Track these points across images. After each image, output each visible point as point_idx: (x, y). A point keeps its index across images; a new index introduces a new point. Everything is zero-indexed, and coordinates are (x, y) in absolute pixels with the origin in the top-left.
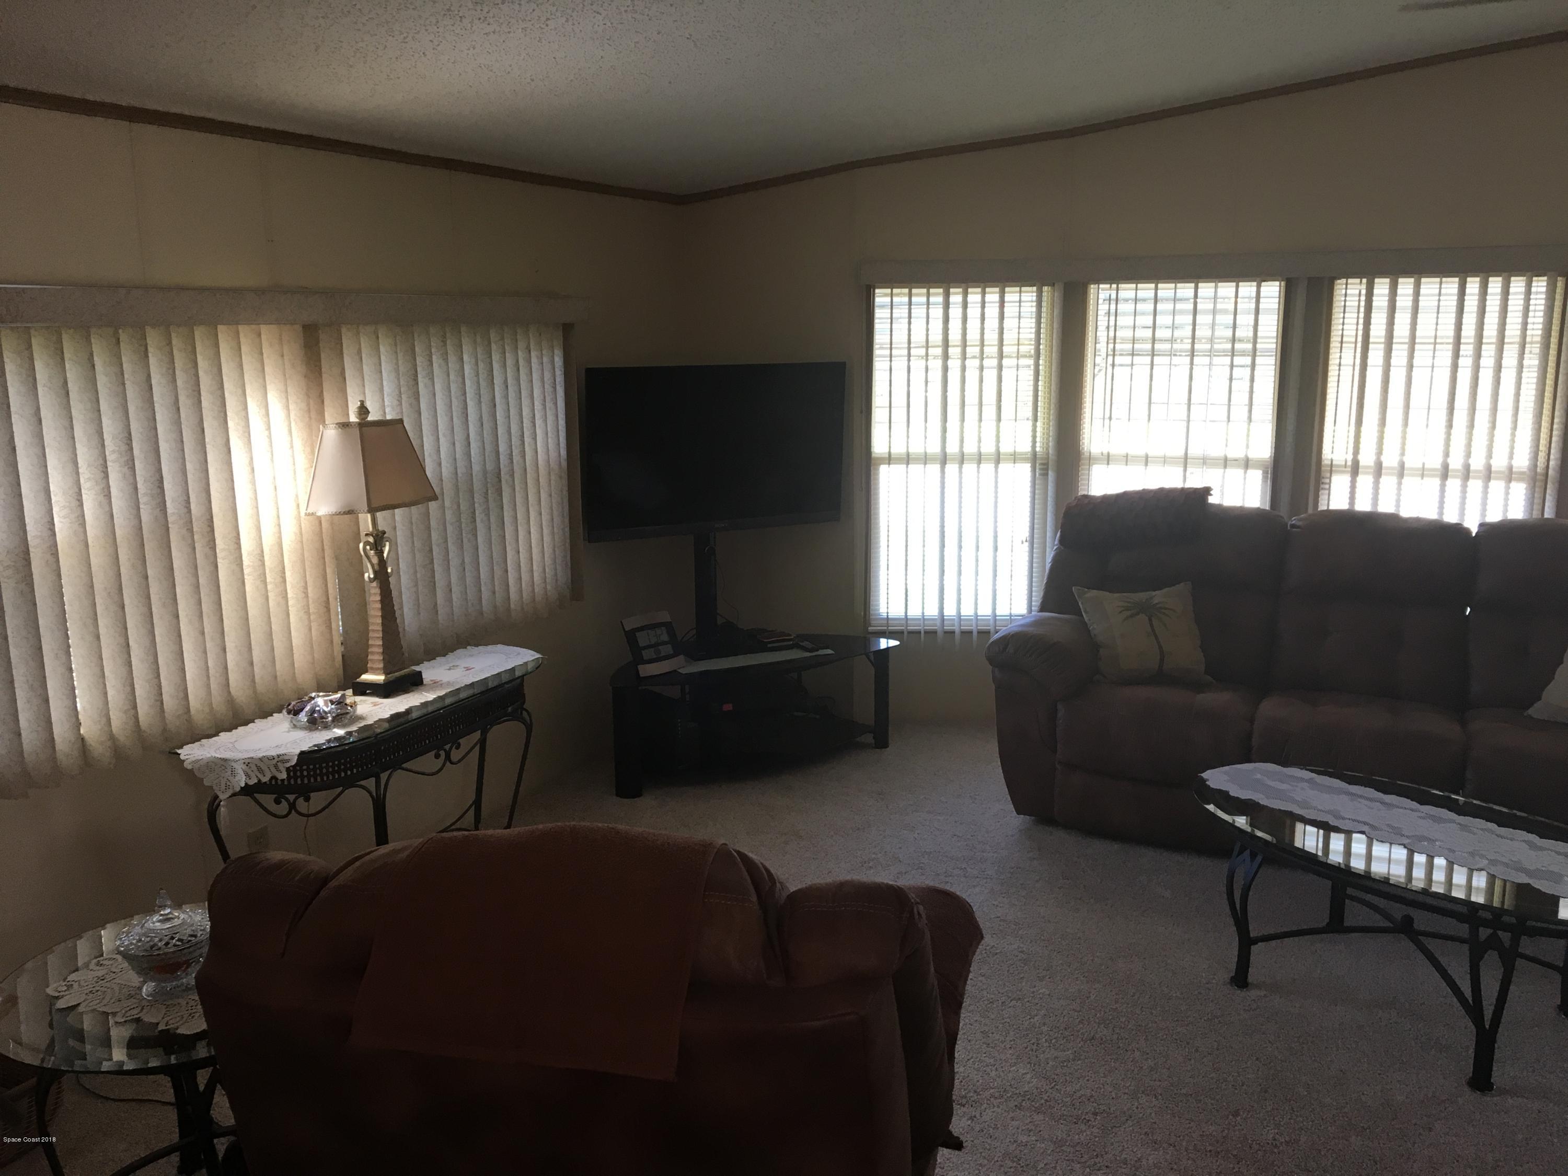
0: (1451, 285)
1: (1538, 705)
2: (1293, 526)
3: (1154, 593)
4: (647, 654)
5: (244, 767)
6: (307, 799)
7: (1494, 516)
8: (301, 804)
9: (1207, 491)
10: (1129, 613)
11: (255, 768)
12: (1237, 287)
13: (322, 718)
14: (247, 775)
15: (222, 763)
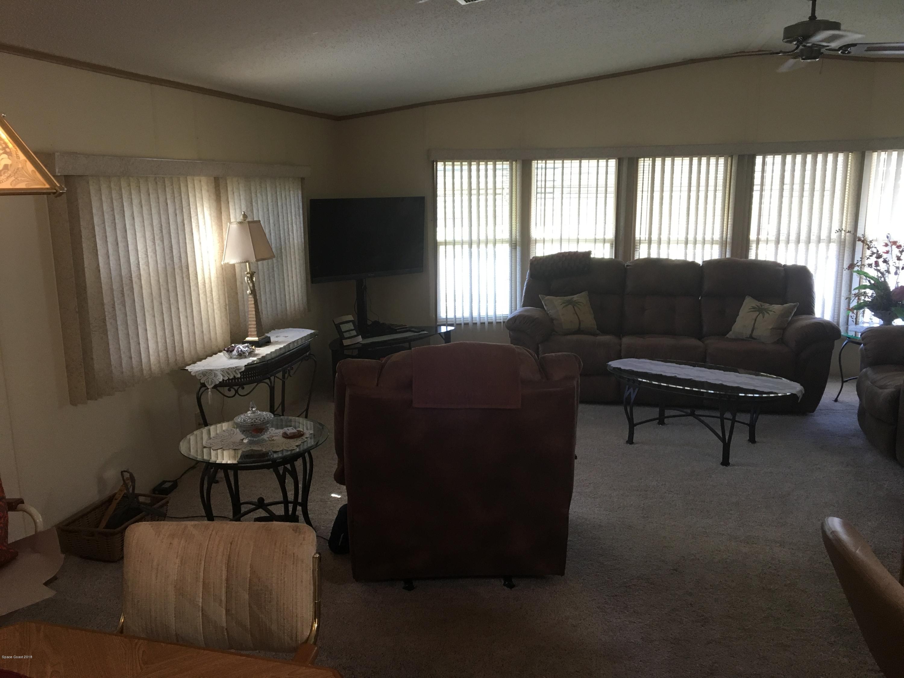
0: (687, 160)
1: (731, 333)
2: (627, 266)
3: (574, 296)
4: (346, 335)
5: (221, 373)
6: (243, 388)
7: (707, 258)
8: (241, 392)
9: (589, 253)
10: (565, 305)
11: (226, 373)
12: (598, 162)
13: (244, 353)
14: (223, 376)
15: (210, 371)
